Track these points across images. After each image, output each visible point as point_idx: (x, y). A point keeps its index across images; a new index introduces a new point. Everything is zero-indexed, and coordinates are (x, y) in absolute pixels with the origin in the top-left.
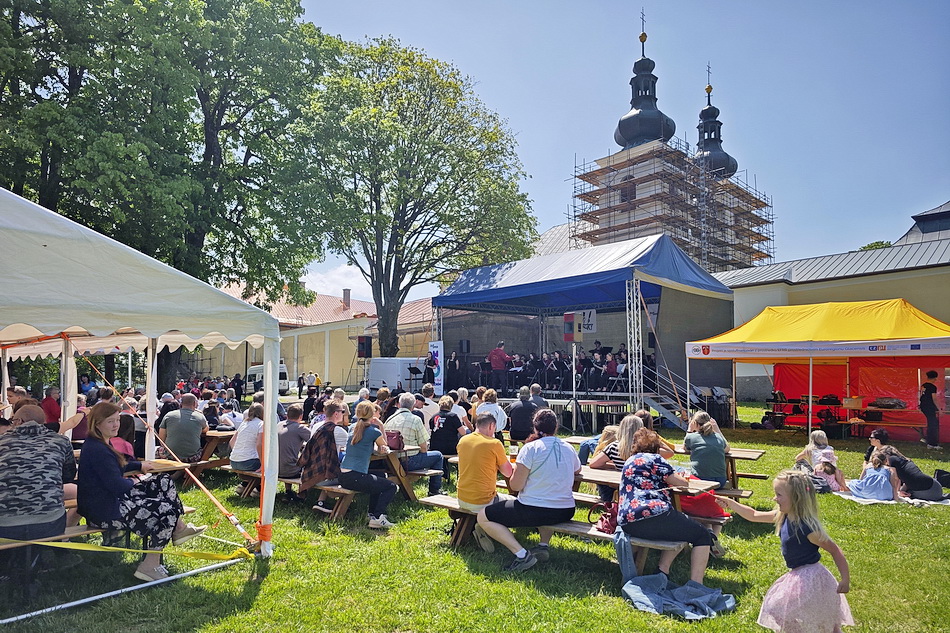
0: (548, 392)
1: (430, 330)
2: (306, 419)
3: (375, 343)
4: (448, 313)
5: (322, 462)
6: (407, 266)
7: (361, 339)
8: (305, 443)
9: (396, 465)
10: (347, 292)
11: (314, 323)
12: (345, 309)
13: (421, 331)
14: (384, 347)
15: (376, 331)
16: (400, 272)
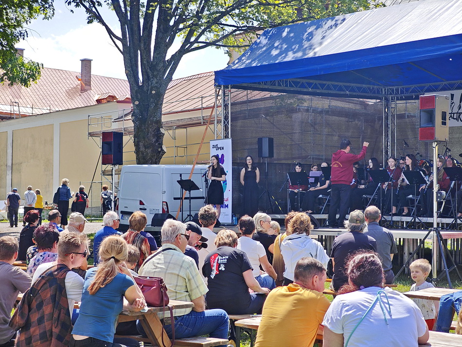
0: (395, 218)
1: (212, 123)
2: (23, 257)
3: (128, 143)
4: (241, 95)
5: (47, 324)
6: (177, 23)
7: (105, 135)
8: (21, 295)
9: (157, 330)
10: (86, 64)
11: (37, 111)
12: (83, 90)
13: (199, 124)
14: (142, 149)
15: (130, 124)
16: (166, 33)
